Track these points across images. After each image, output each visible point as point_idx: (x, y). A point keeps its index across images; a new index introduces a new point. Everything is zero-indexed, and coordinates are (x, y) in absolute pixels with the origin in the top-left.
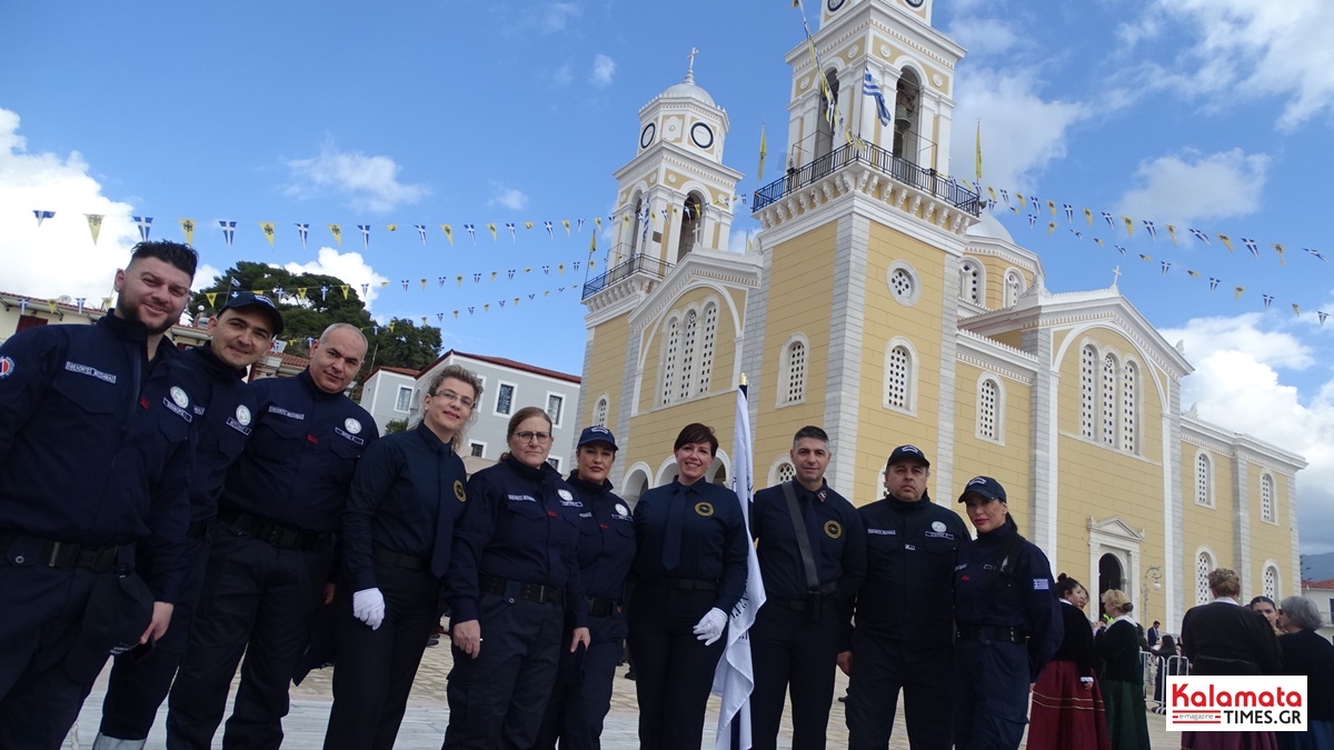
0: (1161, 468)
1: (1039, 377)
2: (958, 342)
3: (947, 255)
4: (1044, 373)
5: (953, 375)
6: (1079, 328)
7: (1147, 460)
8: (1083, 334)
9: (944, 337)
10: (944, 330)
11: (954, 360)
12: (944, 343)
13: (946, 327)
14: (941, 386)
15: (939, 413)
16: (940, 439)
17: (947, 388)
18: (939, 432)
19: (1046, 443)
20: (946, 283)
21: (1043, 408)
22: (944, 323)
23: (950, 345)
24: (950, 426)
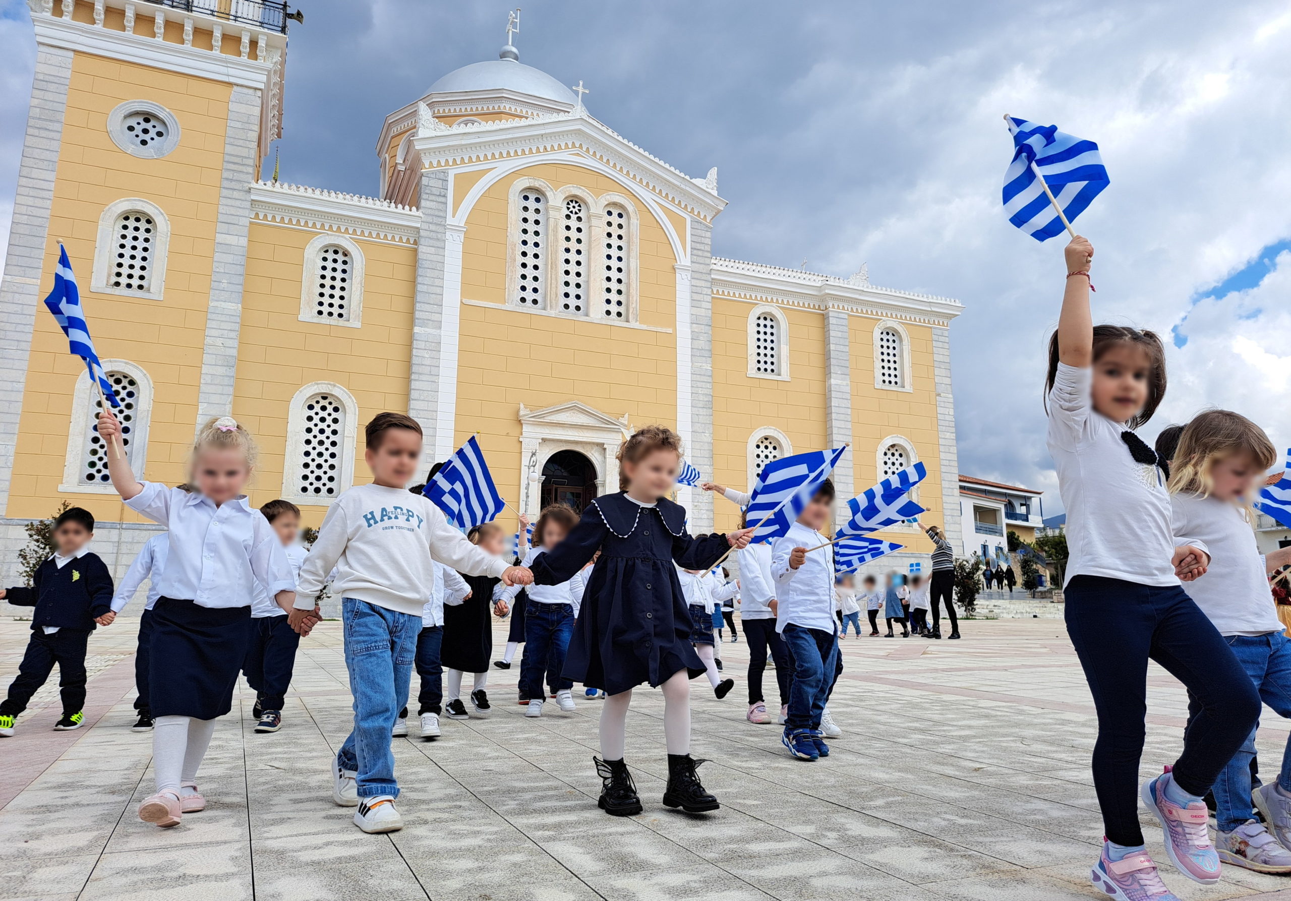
0: (673, 336)
1: (422, 233)
2: (253, 197)
3: (235, 88)
4: (433, 227)
5: (244, 241)
6: (504, 167)
7: (644, 327)
8: (517, 173)
9: (225, 193)
10: (226, 184)
11: (246, 222)
12: (224, 201)
13: (231, 180)
14: (217, 256)
15: (212, 292)
16: (210, 324)
17: (229, 258)
18: (209, 316)
19: (435, 317)
20: (233, 124)
21: (429, 273)
22: (226, 174)
23: (238, 203)
24: (234, 307)
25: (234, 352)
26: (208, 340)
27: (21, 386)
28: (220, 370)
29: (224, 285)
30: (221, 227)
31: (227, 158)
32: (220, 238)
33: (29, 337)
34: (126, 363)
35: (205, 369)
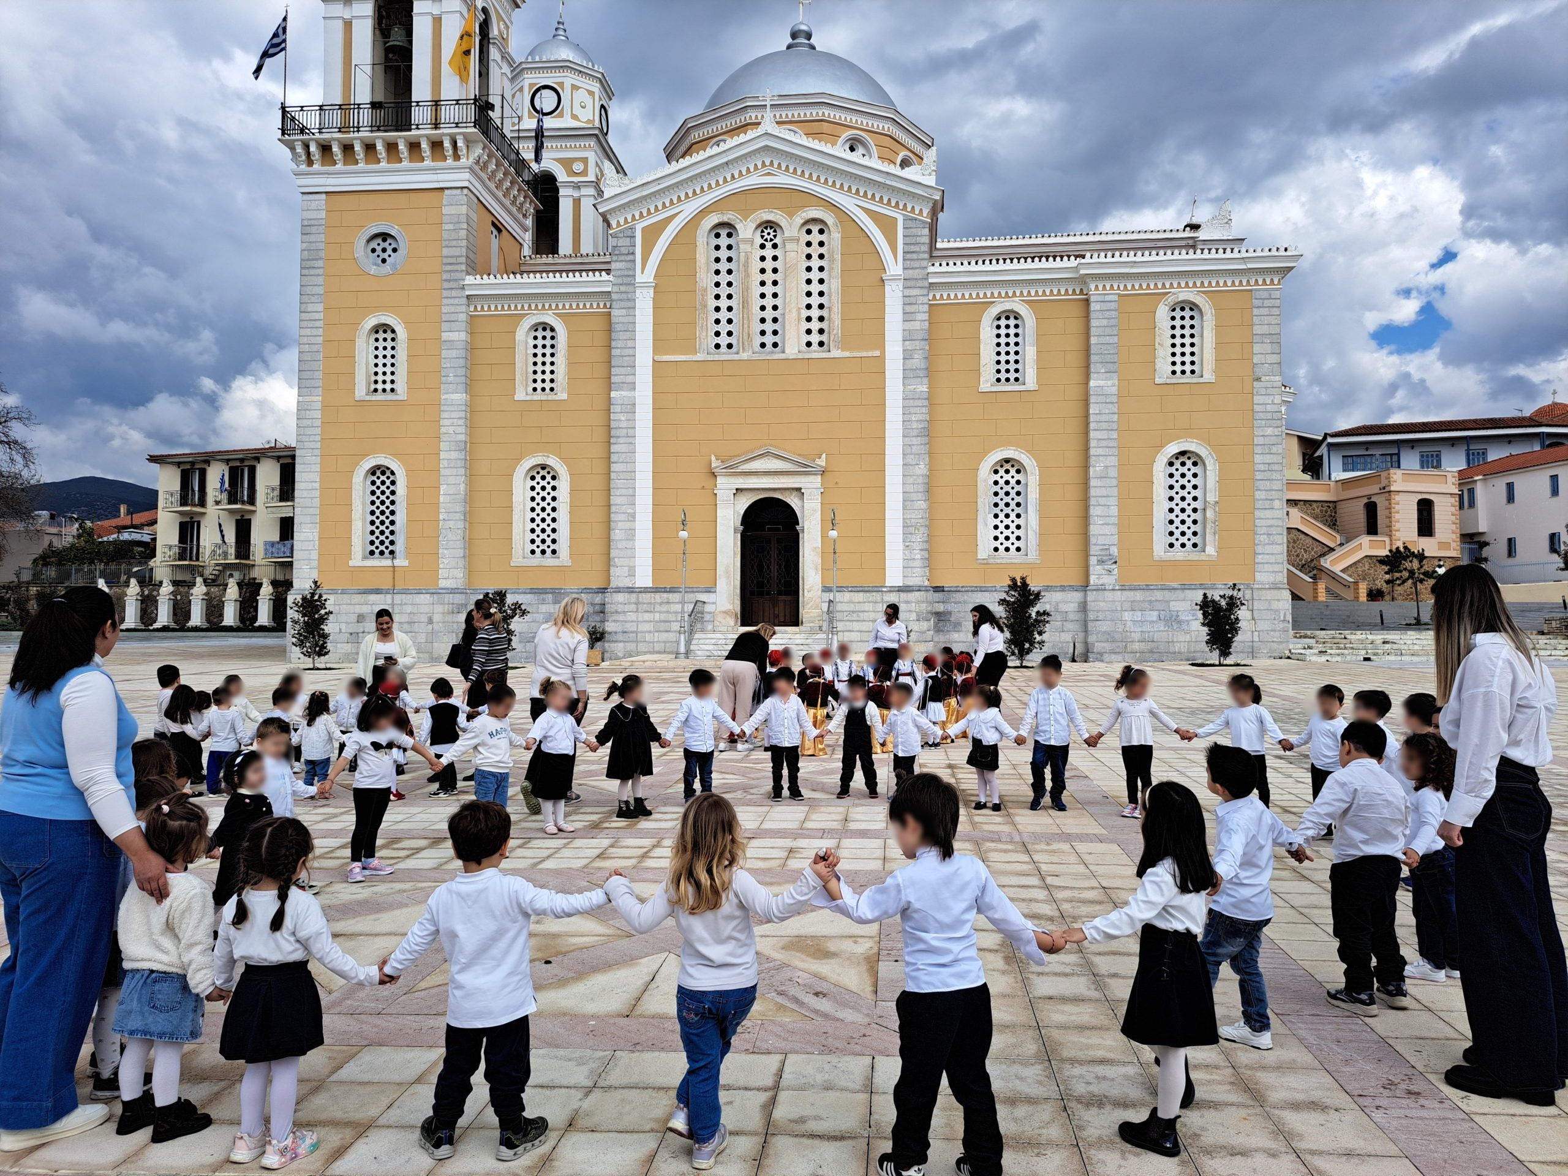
0: (882, 359)
1: (613, 296)
3: (446, 192)
4: (623, 288)
5: (463, 336)
6: (690, 209)
7: (847, 354)
8: (704, 212)
10: (446, 285)
11: (466, 316)
12: (445, 301)
13: (449, 281)
14: (444, 354)
15: (443, 386)
16: (444, 415)
17: (453, 354)
18: (442, 408)
19: (629, 379)
20: (446, 227)
21: (622, 336)
22: (445, 276)
23: (456, 301)
24: (460, 397)
25: (463, 437)
26: (443, 430)
27: (317, 485)
28: (454, 455)
29: (451, 379)
30: (445, 326)
31: (446, 260)
32: (445, 336)
33: (318, 445)
34: (387, 457)
35: (443, 455)
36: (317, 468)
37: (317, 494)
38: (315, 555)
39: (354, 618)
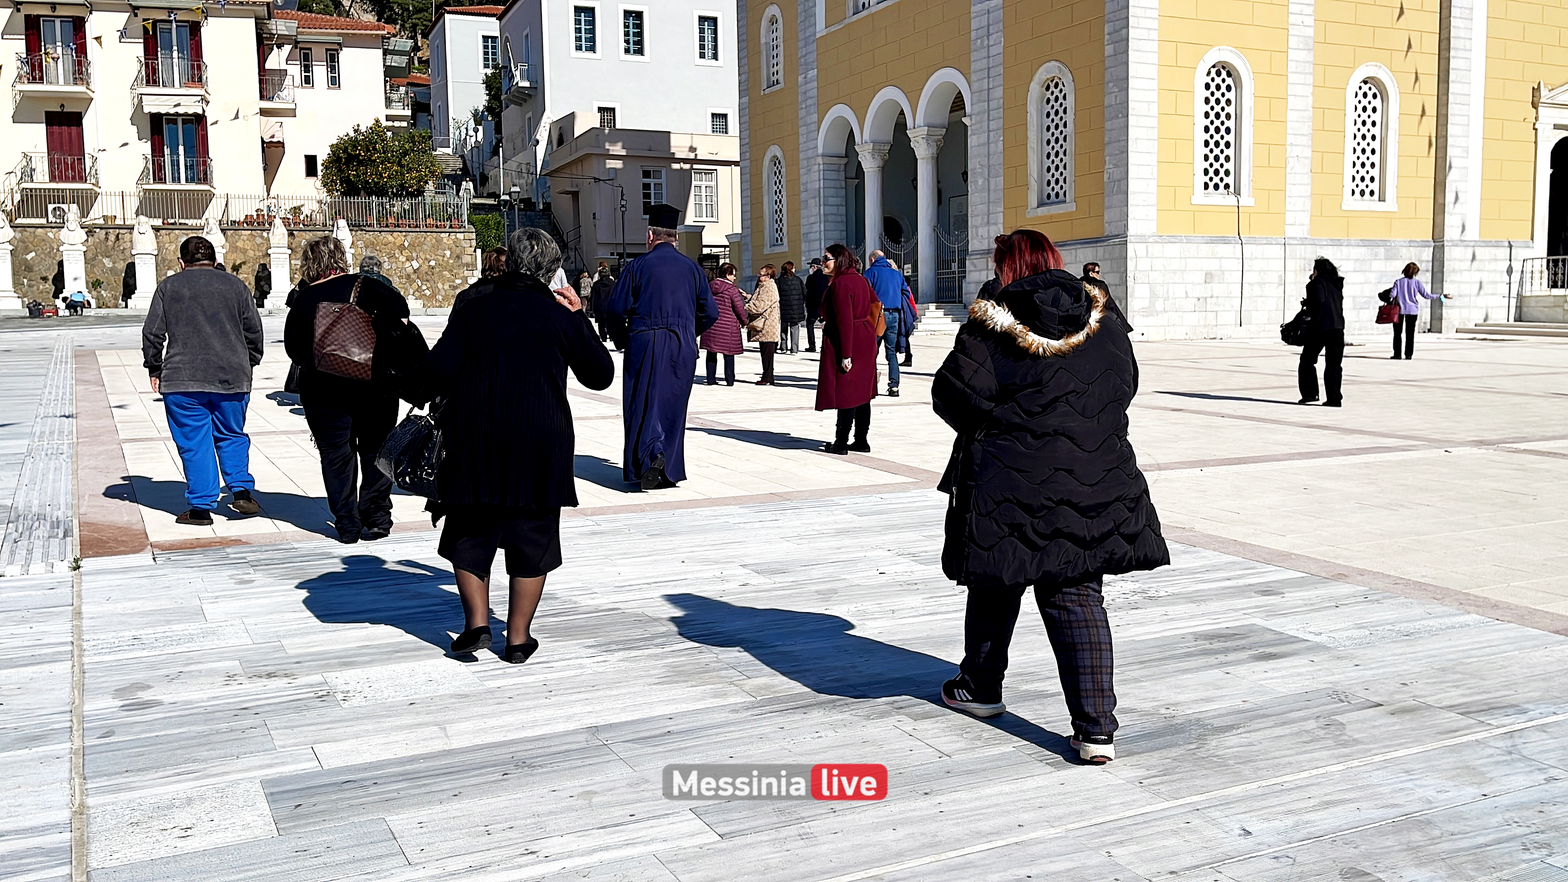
25: (1310, 32)
27: (1154, 85)
28: (1302, 55)
33: (1155, 24)
34: (1231, 51)
35: (1292, 54)
36: (1154, 58)
37: (1154, 96)
38: (1153, 186)
39: (1201, 277)
